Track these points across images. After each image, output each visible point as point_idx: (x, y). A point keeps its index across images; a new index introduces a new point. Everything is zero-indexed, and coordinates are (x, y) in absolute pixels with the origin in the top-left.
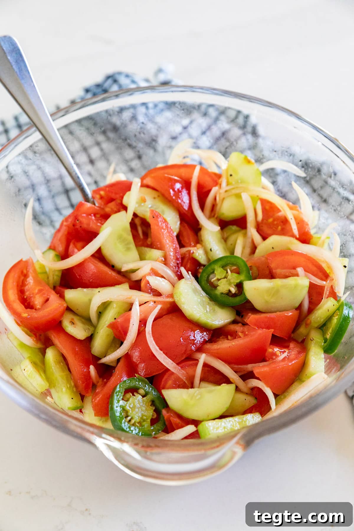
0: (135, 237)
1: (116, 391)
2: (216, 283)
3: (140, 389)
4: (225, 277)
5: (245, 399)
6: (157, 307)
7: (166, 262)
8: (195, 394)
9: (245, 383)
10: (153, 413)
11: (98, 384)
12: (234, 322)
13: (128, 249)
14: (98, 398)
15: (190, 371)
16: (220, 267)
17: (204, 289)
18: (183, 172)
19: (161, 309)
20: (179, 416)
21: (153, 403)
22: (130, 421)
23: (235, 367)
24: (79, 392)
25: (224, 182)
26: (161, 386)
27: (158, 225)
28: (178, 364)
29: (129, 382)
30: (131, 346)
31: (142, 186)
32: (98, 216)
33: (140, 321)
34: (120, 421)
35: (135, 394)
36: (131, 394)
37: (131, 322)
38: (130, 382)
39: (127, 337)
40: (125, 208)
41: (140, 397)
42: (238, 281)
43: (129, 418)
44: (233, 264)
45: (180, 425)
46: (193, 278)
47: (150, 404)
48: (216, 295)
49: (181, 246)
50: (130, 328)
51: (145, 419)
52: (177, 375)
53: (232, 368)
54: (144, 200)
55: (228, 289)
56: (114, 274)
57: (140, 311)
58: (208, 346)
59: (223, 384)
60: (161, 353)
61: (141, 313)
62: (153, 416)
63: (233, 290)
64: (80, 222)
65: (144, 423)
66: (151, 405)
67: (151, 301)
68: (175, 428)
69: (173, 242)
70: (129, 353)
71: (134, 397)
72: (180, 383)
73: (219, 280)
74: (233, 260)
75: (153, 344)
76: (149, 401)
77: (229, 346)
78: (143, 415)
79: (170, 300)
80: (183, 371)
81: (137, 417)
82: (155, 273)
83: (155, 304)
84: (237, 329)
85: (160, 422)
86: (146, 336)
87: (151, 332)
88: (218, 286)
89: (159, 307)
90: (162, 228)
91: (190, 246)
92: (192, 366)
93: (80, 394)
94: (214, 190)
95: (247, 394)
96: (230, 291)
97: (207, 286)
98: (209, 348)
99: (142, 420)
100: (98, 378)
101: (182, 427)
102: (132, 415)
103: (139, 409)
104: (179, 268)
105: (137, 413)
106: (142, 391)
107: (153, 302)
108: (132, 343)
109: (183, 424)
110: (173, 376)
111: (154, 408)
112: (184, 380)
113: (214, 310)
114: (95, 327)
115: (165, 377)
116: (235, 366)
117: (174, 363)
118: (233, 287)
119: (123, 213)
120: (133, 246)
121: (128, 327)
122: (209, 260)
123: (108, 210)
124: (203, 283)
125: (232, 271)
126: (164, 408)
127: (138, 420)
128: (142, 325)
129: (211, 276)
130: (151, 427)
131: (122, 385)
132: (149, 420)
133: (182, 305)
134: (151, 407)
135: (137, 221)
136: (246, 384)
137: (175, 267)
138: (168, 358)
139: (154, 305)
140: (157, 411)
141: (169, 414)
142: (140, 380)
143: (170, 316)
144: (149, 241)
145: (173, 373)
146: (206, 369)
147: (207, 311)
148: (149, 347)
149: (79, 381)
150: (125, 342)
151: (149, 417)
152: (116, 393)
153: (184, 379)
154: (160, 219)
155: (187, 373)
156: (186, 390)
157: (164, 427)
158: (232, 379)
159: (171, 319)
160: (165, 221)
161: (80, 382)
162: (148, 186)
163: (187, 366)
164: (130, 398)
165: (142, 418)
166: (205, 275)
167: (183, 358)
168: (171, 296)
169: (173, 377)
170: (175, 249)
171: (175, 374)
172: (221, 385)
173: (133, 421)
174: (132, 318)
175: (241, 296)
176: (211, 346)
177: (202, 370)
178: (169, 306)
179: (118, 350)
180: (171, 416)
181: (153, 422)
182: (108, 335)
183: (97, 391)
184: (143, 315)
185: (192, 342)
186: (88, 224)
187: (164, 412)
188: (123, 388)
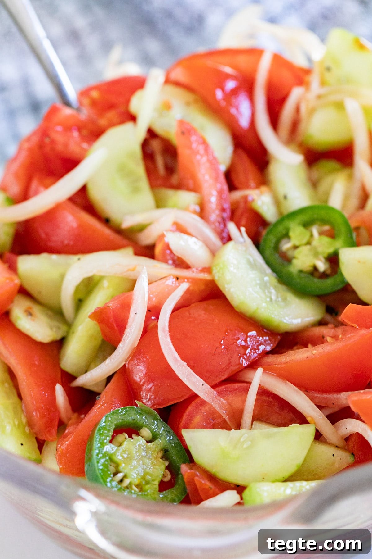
0: (151, 172)
1: (98, 427)
2: (290, 254)
3: (144, 428)
4: (309, 243)
5: (333, 455)
6: (180, 287)
7: (202, 213)
8: (242, 440)
9: (335, 427)
10: (165, 472)
11: (71, 422)
12: (321, 323)
13: (136, 190)
14: (67, 441)
15: (235, 400)
16: (299, 224)
17: (268, 263)
18: (243, 61)
19: (188, 291)
20: (212, 478)
21: (165, 454)
22: (121, 481)
23: (317, 397)
24: (35, 436)
25: (314, 80)
26: (182, 424)
27: (190, 147)
28: (214, 387)
29: (124, 412)
30: (130, 353)
31: (168, 81)
32: (85, 132)
33: (149, 311)
34: (102, 478)
35: (133, 436)
36: (126, 436)
37: (132, 309)
38: (124, 414)
39: (124, 336)
40: (133, 118)
41: (142, 441)
42: (331, 250)
43: (120, 476)
44: (324, 221)
45: (211, 492)
46: (249, 241)
47: (160, 455)
48: (290, 275)
49: (232, 187)
50: (130, 320)
51: (149, 481)
52: (212, 406)
53: (312, 399)
54: (168, 107)
55: (312, 264)
56: (107, 231)
57: (150, 292)
58: (271, 359)
59: (294, 425)
60: (183, 365)
61: (151, 296)
62: (164, 476)
63: (322, 266)
64: (53, 142)
65: (147, 487)
66: (162, 458)
67: (170, 275)
68: (203, 497)
69: (216, 179)
70: (127, 366)
71: (130, 441)
72: (215, 421)
73: (296, 247)
74: (323, 213)
75: (170, 349)
76: (157, 450)
77: (306, 357)
78: (146, 474)
79: (205, 276)
80: (222, 399)
81: (135, 475)
82: (180, 228)
83: (177, 282)
84: (324, 332)
85: (177, 486)
86: (158, 336)
87: (167, 329)
88: (294, 258)
89: (185, 286)
90: (198, 153)
91: (248, 187)
92: (239, 392)
93: (37, 439)
94: (296, 93)
95: (337, 447)
96: (315, 269)
97: (276, 258)
98: (271, 363)
99: (144, 482)
100: (70, 411)
101: (215, 495)
102: (126, 471)
103: (138, 462)
104: (225, 226)
105: (135, 467)
106: (146, 432)
107: (174, 277)
108: (133, 347)
109: (217, 491)
110: (203, 408)
111: (167, 464)
112: (224, 416)
113: (284, 300)
114: (69, 325)
115: (190, 408)
116: (316, 395)
117: (207, 385)
118: (321, 261)
119: (129, 126)
120: (144, 183)
121: (128, 318)
122: (280, 212)
123: (103, 122)
124: (268, 252)
125: (321, 234)
126: (184, 462)
127: (137, 482)
128: (153, 318)
129: (284, 241)
130: (159, 494)
131: (111, 418)
132: (157, 483)
133: (226, 286)
134: (161, 460)
135: (155, 145)
136: (337, 429)
137: (219, 223)
138: (195, 375)
139: (175, 284)
140: (172, 469)
141: (192, 471)
142: (143, 412)
143: (204, 304)
144: (175, 180)
145: (203, 403)
146: (265, 398)
147: (271, 299)
148: (163, 354)
149: (34, 414)
150: (120, 345)
151: (157, 476)
152: (99, 430)
153: (223, 413)
154: (193, 138)
155: (230, 404)
156: (225, 431)
157: (184, 497)
158: (311, 417)
159: (205, 310)
160: (204, 143)
161: (36, 415)
162: (177, 84)
163: (230, 392)
164: (124, 441)
165: (143, 478)
166: (272, 239)
167: (224, 378)
168: (208, 270)
169: (204, 410)
170: (220, 193)
171: (208, 404)
172: (290, 426)
173: (126, 482)
174: (134, 301)
175: (336, 276)
176: (275, 359)
177: (257, 400)
178: (203, 287)
179: (108, 361)
180: (197, 476)
181: (163, 486)
182: (92, 337)
183: (66, 432)
184: (154, 299)
185: (242, 351)
186: (66, 145)
187: (184, 469)
188: (112, 423)
